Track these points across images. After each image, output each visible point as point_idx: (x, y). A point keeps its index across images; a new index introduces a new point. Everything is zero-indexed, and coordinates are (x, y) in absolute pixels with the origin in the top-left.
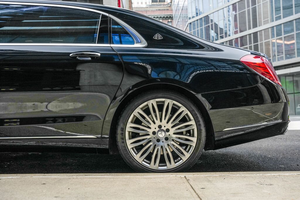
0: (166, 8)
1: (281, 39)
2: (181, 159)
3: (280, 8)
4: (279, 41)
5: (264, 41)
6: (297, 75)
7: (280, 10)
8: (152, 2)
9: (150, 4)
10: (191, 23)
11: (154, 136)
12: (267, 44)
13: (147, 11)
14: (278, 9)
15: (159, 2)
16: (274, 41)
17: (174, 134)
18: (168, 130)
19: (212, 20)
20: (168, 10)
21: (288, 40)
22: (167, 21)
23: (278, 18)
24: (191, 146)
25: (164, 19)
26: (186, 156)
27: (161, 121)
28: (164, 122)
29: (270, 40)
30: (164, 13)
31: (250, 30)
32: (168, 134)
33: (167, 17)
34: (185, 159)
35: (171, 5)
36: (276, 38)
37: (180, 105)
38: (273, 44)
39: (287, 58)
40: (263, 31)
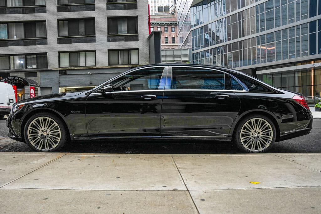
0: (170, 16)
1: (264, 46)
2: (265, 146)
3: (264, 20)
4: (262, 47)
5: (251, 47)
6: (275, 74)
7: (264, 21)
8: (159, 11)
9: (157, 13)
10: (192, 31)
11: (252, 136)
12: (254, 50)
13: (155, 18)
14: (263, 21)
15: (164, 11)
16: (259, 47)
17: (262, 135)
18: (259, 133)
19: (210, 29)
20: (171, 17)
21: (270, 47)
22: (171, 26)
23: (263, 30)
24: (269, 140)
25: (169, 25)
26: (267, 145)
27: (256, 128)
28: (258, 129)
29: (256, 46)
30: (168, 20)
31: (241, 38)
32: (259, 135)
33: (171, 23)
34: (267, 146)
35: (174, 14)
36: (260, 45)
37: (265, 121)
38: (258, 49)
39: (268, 61)
40: (251, 39)
